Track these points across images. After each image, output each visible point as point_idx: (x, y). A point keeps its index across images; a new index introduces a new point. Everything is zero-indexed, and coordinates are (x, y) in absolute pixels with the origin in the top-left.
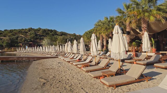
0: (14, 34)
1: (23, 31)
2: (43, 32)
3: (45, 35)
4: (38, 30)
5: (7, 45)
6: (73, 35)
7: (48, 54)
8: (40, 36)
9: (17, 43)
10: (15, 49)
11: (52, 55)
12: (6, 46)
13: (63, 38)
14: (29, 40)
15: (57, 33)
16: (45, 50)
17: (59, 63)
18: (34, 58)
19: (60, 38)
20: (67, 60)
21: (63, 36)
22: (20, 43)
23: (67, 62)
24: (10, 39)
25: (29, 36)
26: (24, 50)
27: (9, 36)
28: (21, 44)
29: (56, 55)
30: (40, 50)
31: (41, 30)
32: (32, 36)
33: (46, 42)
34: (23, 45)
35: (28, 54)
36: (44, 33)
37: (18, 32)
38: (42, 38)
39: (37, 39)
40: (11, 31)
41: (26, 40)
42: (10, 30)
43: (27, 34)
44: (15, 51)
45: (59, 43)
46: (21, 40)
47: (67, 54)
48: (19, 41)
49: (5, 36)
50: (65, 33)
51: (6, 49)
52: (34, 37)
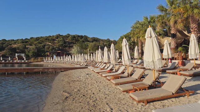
0: (41, 42)
1: (50, 38)
2: (72, 39)
3: (74, 42)
4: (67, 37)
5: (33, 55)
6: (106, 40)
7: (77, 64)
8: (70, 43)
9: (44, 52)
10: (42, 59)
11: (82, 65)
12: (32, 55)
13: (95, 45)
14: (57, 49)
15: (89, 39)
16: (74, 60)
17: (87, 74)
18: (61, 69)
19: (91, 45)
20: (96, 71)
21: (94, 42)
22: (47, 52)
23: (97, 73)
24: (37, 48)
25: (57, 44)
26: (51, 60)
27: (35, 45)
28: (48, 53)
29: (86, 65)
30: (69, 59)
31: (70, 36)
32: (60, 43)
33: (75, 50)
34: (50, 54)
35: (56, 64)
36: (73, 40)
37: (45, 40)
38: (71, 45)
39: (66, 47)
40: (37, 39)
41: (53, 49)
42: (37, 38)
43: (55, 41)
44: (42, 61)
45: (90, 51)
46: (48, 49)
47: (98, 64)
48: (46, 50)
49: (31, 45)
50: (97, 39)
51: (32, 60)
52: (62, 44)
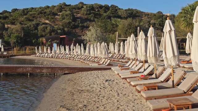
0: (31, 18)
1: (48, 11)
2: (88, 12)
3: (92, 18)
4: (79, 9)
5: (17, 41)
6: (155, 15)
7: (94, 62)
8: (83, 20)
9: (37, 37)
10: (33, 49)
11: (101, 63)
12: (15, 43)
13: (130, 25)
14: (59, 31)
15: (120, 13)
16: (89, 53)
17: (107, 81)
19: (122, 23)
20: (122, 75)
21: (130, 20)
22: (42, 36)
24: (23, 29)
25: (60, 22)
26: (49, 51)
27: (20, 23)
28: (44, 39)
29: (109, 65)
30: (79, 52)
31: (85, 7)
32: (66, 21)
33: (92, 35)
34: (47, 40)
35: (58, 60)
36: (89, 14)
37: (38, 14)
38: (85, 24)
39: (75, 27)
40: (25, 12)
41: (53, 31)
42: (24, 10)
43: (56, 17)
44: (32, 54)
45: (120, 36)
46: (44, 31)
47: (130, 62)
48: (40, 33)
49: (13, 23)
50: (137, 12)
51: (15, 51)
52: (69, 23)
